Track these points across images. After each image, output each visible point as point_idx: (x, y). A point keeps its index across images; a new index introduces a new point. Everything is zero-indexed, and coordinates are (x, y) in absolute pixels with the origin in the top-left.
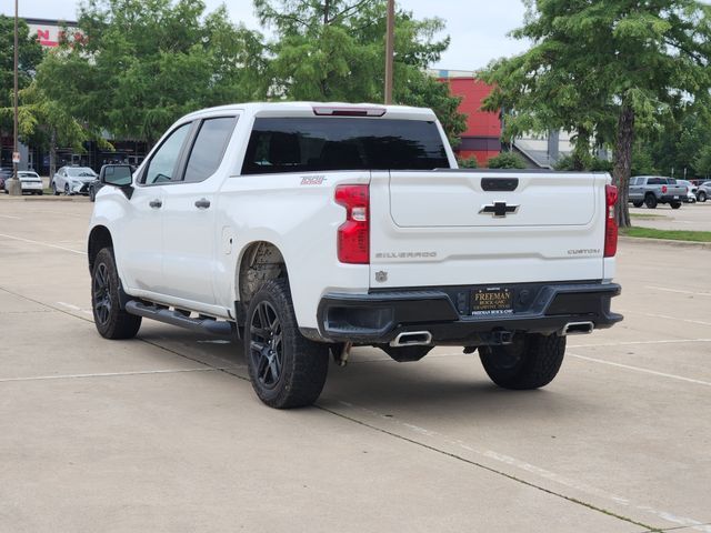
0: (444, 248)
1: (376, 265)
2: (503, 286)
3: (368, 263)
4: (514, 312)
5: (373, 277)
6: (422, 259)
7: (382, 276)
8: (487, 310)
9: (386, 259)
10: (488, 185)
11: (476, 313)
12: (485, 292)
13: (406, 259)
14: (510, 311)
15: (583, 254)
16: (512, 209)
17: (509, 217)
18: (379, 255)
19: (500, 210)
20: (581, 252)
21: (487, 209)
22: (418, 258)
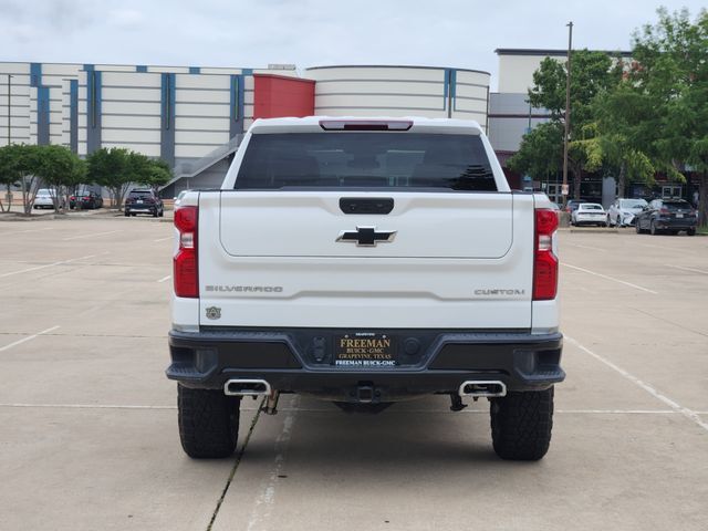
0: (291, 282)
1: (206, 300)
2: (379, 332)
3: (197, 296)
4: (397, 364)
5: (204, 312)
6: (264, 294)
7: (214, 312)
8: (358, 359)
9: (219, 293)
10: (348, 206)
11: (340, 362)
12: (353, 337)
13: (243, 293)
14: (391, 363)
15: (499, 295)
16: (385, 236)
17: (380, 247)
18: (209, 288)
19: (366, 237)
20: (495, 292)
21: (348, 236)
22: (258, 293)
